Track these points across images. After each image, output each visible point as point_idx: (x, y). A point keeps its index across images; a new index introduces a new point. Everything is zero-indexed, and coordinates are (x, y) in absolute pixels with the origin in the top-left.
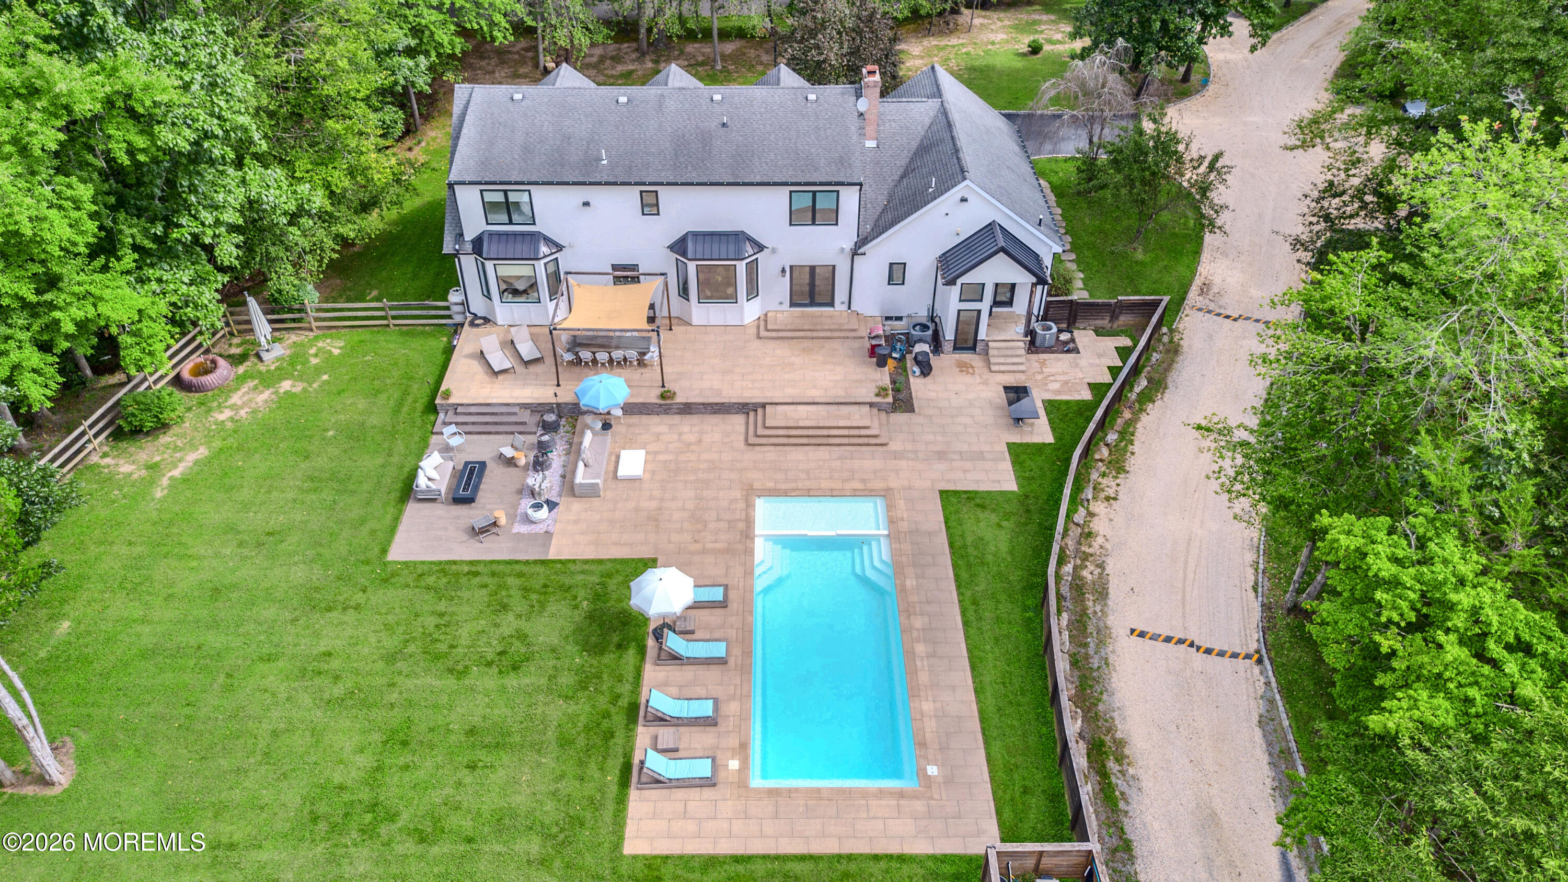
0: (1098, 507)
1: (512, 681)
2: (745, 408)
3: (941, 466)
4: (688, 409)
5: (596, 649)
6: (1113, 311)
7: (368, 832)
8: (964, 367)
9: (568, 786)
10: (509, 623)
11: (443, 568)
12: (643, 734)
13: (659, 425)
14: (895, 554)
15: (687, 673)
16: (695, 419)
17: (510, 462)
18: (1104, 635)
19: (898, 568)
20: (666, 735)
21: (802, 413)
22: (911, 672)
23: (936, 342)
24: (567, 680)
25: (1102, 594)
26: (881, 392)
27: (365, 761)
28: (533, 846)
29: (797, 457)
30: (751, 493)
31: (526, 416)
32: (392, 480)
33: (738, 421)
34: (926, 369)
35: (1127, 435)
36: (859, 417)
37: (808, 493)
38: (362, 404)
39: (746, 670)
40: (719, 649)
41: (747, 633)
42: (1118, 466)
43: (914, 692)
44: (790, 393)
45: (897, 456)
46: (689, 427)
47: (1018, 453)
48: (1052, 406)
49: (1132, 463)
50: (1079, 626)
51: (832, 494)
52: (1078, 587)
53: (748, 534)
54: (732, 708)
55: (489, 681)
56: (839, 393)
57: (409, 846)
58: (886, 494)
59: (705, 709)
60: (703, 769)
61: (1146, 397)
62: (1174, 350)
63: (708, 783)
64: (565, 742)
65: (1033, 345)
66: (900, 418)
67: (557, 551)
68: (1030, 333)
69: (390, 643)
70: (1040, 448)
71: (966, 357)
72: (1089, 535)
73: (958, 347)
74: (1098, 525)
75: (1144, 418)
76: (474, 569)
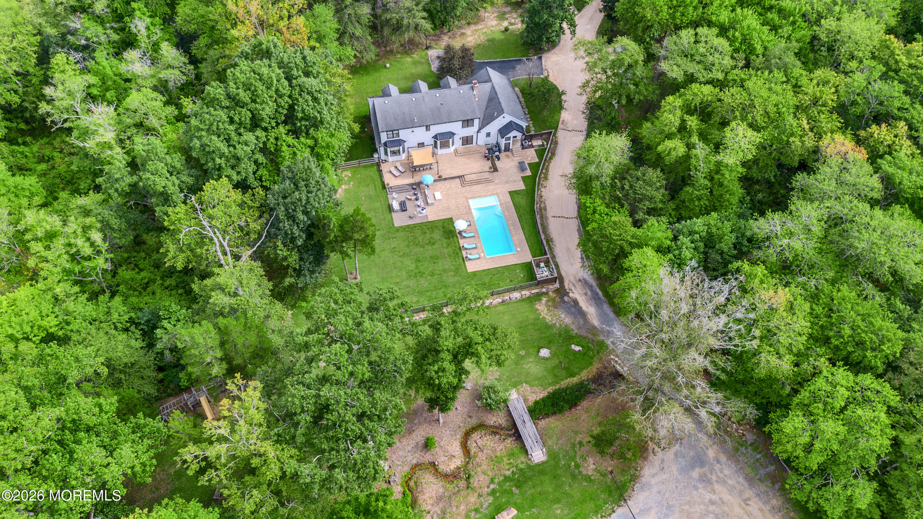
0: (543, 189)
1: (434, 247)
2: (459, 177)
3: (507, 185)
4: (445, 179)
5: (449, 238)
6: (541, 135)
7: (421, 276)
8: (507, 156)
9: (454, 263)
10: (428, 236)
11: (408, 226)
12: (464, 253)
13: (440, 184)
14: (502, 208)
15: (468, 240)
16: (447, 181)
17: (410, 200)
18: (547, 218)
19: (504, 212)
20: (468, 251)
21: (474, 177)
22: (511, 232)
23: (500, 151)
24: (445, 245)
25: (545, 209)
26: (490, 168)
27: (414, 265)
28: (452, 273)
29: (476, 188)
30: (467, 199)
31: (408, 187)
32: (385, 208)
33: (458, 180)
34: (499, 159)
35: (547, 170)
36: (487, 175)
37: (480, 197)
38: (366, 189)
39: (479, 237)
40: (472, 234)
41: (476, 230)
42: (546, 178)
43: (512, 236)
44: (469, 171)
45: (497, 184)
46: (447, 183)
47: (524, 178)
48: (529, 164)
49: (550, 177)
50: (542, 217)
51: (485, 196)
52: (541, 209)
53: (470, 209)
54: (479, 245)
55: (429, 247)
56: (480, 170)
57: (429, 277)
58: (497, 194)
59: (474, 246)
60: (477, 256)
61: (551, 158)
62: (556, 143)
63: (479, 258)
64: (450, 256)
65: (523, 147)
66: (495, 173)
67: (431, 219)
68: (522, 145)
69: (406, 243)
70: (528, 176)
71: (507, 153)
72: (541, 197)
73: (505, 151)
74: (543, 194)
75: (551, 165)
76: (415, 226)
